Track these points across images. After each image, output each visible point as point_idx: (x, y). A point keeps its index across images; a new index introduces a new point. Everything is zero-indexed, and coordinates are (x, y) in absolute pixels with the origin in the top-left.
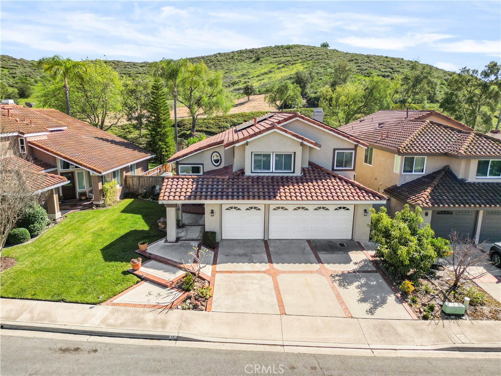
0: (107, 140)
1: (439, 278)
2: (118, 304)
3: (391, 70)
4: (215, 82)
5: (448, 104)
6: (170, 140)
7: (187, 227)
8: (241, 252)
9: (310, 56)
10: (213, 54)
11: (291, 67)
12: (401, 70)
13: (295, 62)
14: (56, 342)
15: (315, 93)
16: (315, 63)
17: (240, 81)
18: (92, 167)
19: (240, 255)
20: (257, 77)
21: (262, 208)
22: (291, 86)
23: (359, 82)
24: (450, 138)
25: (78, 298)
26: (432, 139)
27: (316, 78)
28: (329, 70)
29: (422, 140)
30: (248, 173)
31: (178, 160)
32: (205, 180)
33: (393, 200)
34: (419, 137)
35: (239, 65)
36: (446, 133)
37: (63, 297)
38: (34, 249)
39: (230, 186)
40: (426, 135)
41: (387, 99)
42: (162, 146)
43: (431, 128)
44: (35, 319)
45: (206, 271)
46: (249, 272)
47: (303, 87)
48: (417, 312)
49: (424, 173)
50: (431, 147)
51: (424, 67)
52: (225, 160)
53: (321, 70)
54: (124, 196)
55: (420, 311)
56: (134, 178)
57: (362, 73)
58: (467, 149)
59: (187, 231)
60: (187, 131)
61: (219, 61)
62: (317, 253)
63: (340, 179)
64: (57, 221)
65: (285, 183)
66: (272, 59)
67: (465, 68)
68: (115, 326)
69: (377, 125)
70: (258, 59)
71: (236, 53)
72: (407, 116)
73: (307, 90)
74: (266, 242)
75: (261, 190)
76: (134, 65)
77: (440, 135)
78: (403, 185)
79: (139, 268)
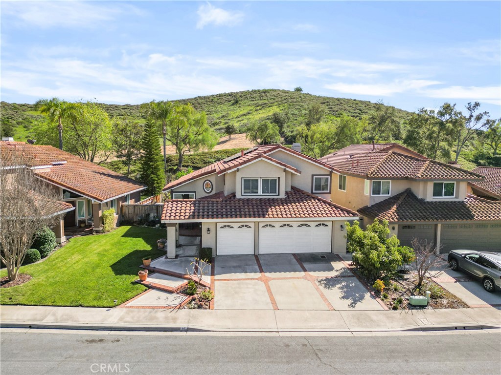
0: (103, 174)
1: (406, 279)
2: (131, 307)
3: (360, 112)
4: (201, 121)
5: (411, 140)
6: (162, 173)
7: (184, 247)
8: (235, 264)
9: (285, 99)
10: (193, 97)
11: (268, 109)
12: (369, 112)
13: (271, 105)
14: (82, 336)
15: (292, 132)
16: (290, 105)
17: (221, 122)
18: (94, 196)
19: (234, 267)
20: (236, 118)
21: (252, 225)
22: (270, 126)
23: (331, 121)
24: (409, 165)
25: (95, 303)
26: (395, 167)
27: (291, 119)
28: (304, 112)
29: (386, 167)
30: (239, 196)
31: (172, 189)
32: (201, 202)
33: (365, 218)
34: (384, 165)
35: (219, 108)
36: (406, 161)
37: (81, 302)
38: (46, 267)
39: (224, 207)
40: (389, 163)
41: (357, 136)
42: (154, 178)
43: (394, 158)
44: (59, 320)
45: (206, 279)
46: (244, 279)
47: (281, 127)
48: (388, 305)
49: (390, 195)
50: (394, 173)
51: (387, 108)
52: (216, 187)
53: (297, 112)
54: (120, 223)
55: (390, 304)
56: (129, 207)
57: (333, 114)
58: (423, 174)
59: (184, 250)
60: (174, 166)
61: (200, 104)
62: (302, 263)
63: (319, 200)
64: (62, 244)
65: (272, 204)
66: (250, 102)
67: (423, 109)
68: (132, 322)
69: (349, 157)
70: (237, 102)
71: (215, 96)
72: (374, 148)
73: (284, 130)
74: (257, 257)
75: (251, 210)
76: (116, 107)
77: (401, 163)
78: (373, 206)
79: (146, 279)
